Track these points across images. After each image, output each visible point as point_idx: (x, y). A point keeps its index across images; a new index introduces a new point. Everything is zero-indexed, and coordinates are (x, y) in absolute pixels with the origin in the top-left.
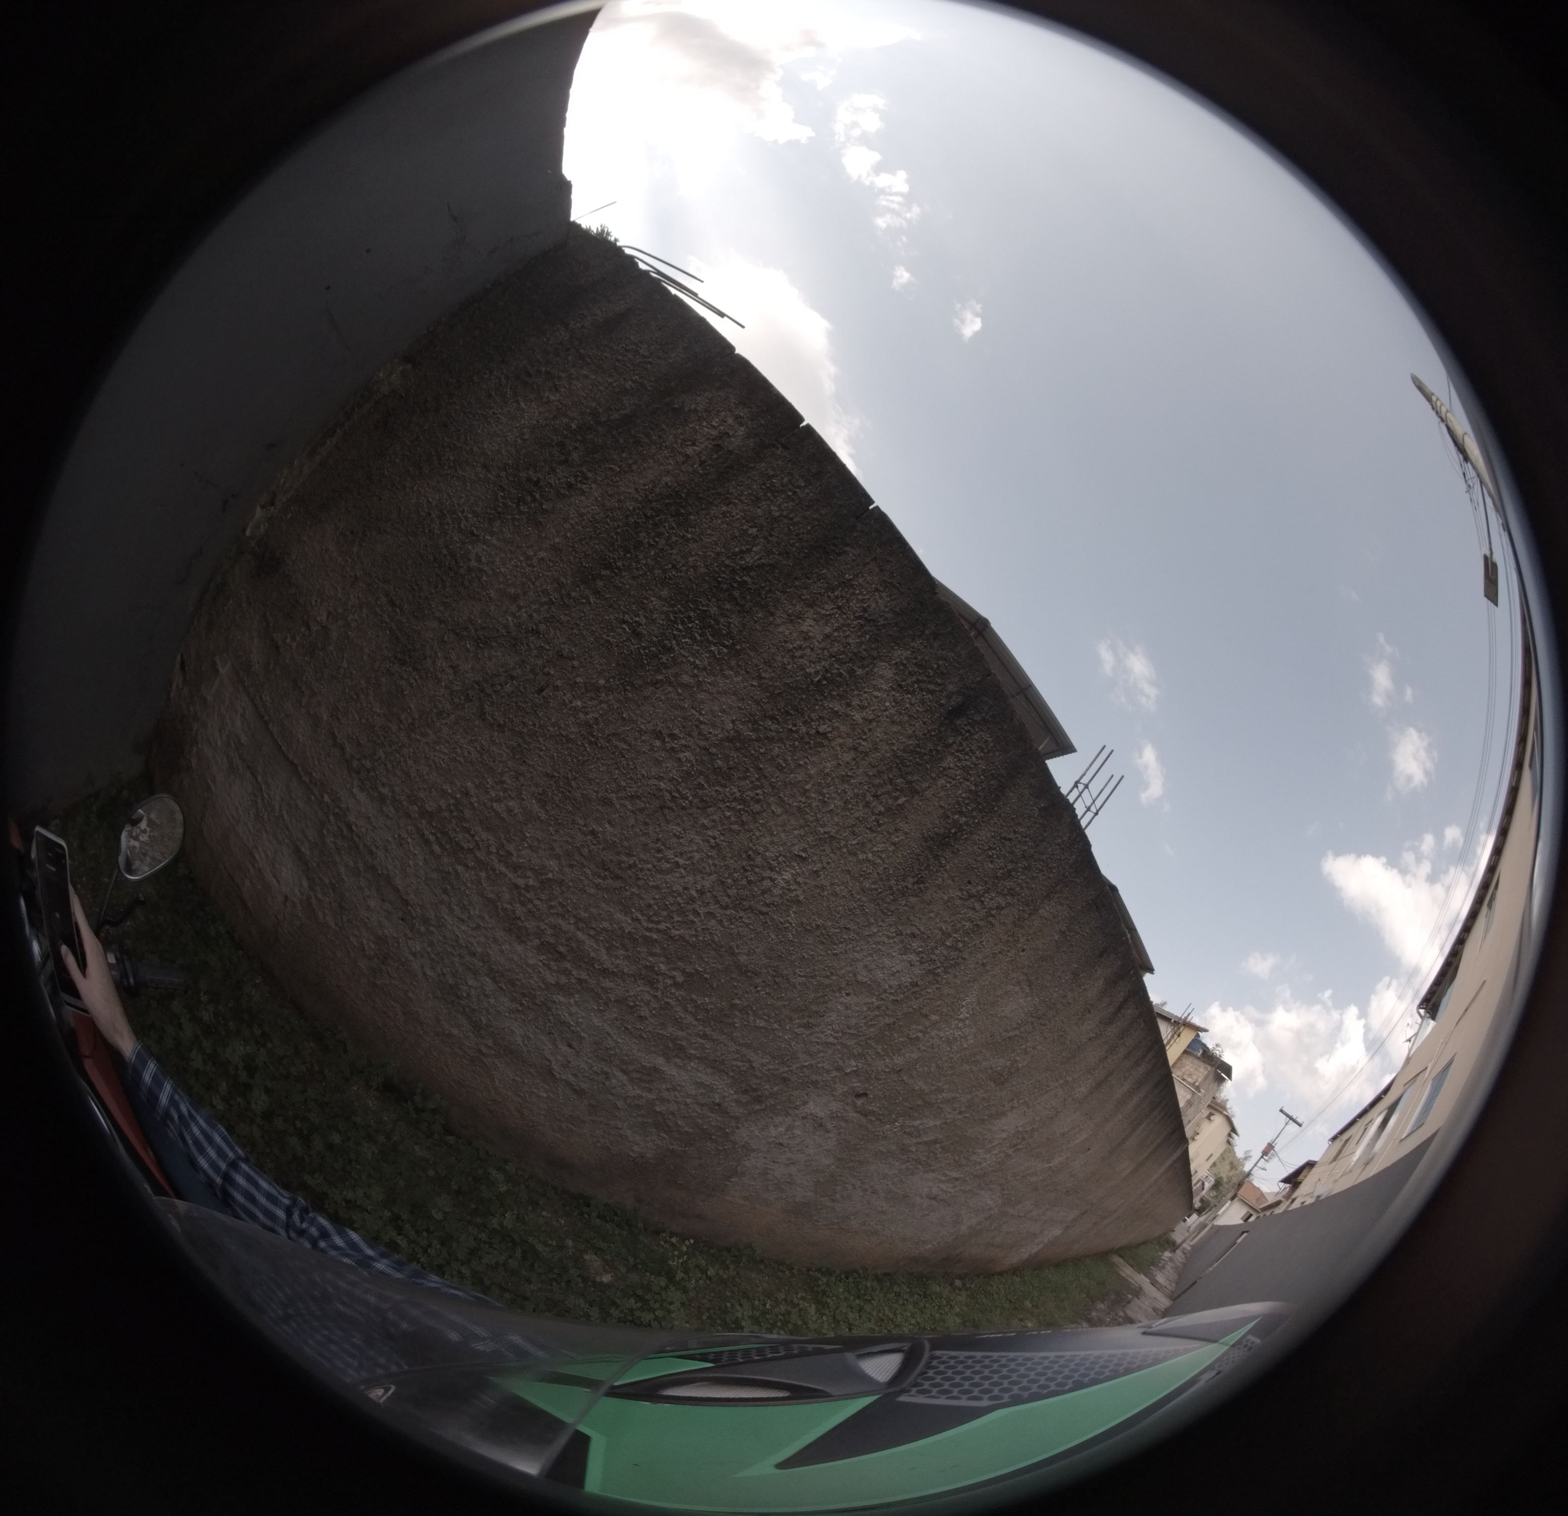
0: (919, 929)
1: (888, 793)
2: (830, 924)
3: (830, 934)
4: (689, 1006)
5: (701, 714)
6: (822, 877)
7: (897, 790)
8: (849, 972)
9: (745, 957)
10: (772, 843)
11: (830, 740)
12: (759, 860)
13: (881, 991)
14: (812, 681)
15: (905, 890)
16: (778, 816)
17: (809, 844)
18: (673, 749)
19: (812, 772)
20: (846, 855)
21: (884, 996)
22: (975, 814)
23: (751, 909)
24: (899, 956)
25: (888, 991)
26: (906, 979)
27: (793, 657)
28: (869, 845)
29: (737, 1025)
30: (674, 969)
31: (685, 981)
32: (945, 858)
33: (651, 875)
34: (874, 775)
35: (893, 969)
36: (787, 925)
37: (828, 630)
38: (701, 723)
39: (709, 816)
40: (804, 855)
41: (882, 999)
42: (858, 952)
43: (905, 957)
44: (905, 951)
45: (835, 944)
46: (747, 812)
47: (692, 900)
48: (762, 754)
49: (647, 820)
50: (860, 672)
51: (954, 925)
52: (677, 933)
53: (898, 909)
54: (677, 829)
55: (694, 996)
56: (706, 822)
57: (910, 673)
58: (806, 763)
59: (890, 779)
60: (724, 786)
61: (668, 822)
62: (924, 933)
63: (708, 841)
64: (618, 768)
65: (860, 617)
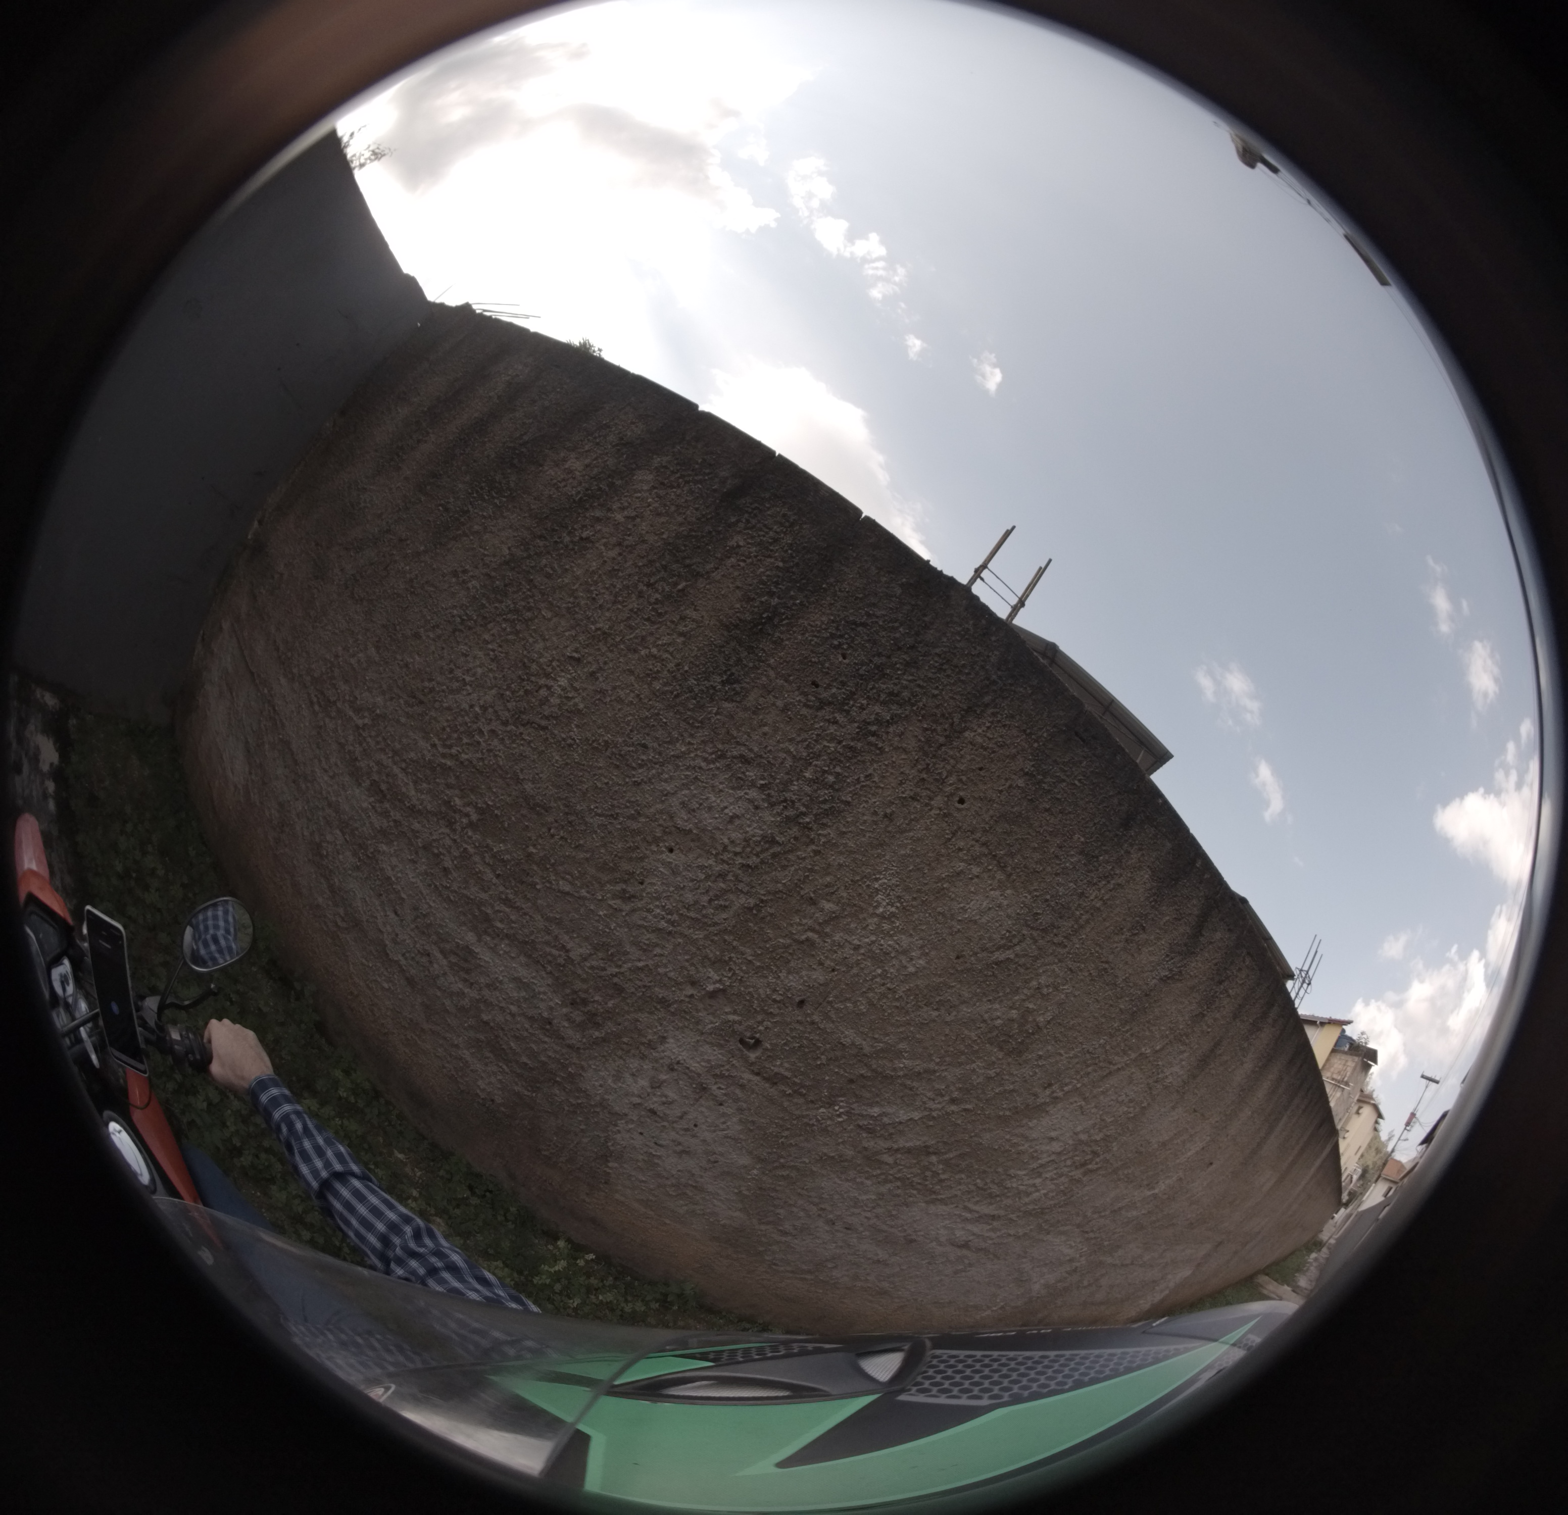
0: (751, 750)
1: (663, 579)
2: (620, 740)
3: (623, 753)
4: (486, 855)
5: (485, 549)
6: (601, 679)
7: (674, 575)
8: (661, 812)
9: (530, 784)
10: (546, 648)
11: (592, 542)
12: (534, 666)
13: (720, 848)
14: (574, 500)
15: (711, 691)
16: (549, 620)
17: (580, 643)
18: (464, 582)
19: (578, 573)
20: (624, 652)
21: (726, 856)
22: (792, 593)
23: (529, 723)
24: (731, 791)
25: (729, 848)
26: (755, 831)
27: (558, 488)
28: (651, 639)
29: (538, 887)
30: (469, 804)
31: (479, 820)
32: (763, 649)
33: (445, 697)
34: (644, 565)
35: (726, 811)
36: (569, 741)
37: (587, 461)
38: (485, 555)
39: (490, 630)
40: (576, 655)
41: (723, 861)
42: (666, 781)
43: (740, 793)
44: (739, 783)
45: (634, 769)
46: (520, 621)
47: (477, 717)
48: (532, 567)
49: (444, 645)
50: (619, 482)
51: (808, 747)
52: (466, 757)
53: (709, 719)
54: (463, 648)
55: (489, 841)
56: (487, 637)
57: (673, 472)
58: (571, 567)
59: (662, 565)
60: (501, 602)
61: (458, 643)
62: (761, 757)
63: (489, 655)
64: (426, 607)
65: (617, 445)
